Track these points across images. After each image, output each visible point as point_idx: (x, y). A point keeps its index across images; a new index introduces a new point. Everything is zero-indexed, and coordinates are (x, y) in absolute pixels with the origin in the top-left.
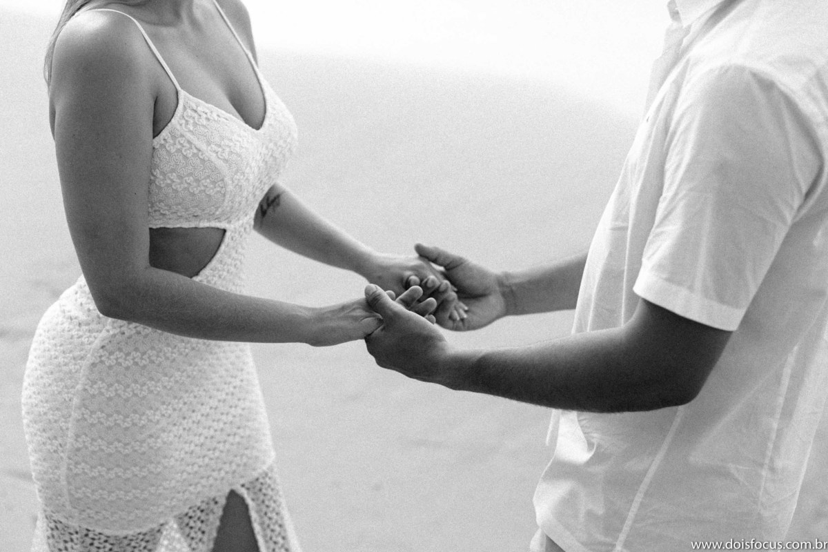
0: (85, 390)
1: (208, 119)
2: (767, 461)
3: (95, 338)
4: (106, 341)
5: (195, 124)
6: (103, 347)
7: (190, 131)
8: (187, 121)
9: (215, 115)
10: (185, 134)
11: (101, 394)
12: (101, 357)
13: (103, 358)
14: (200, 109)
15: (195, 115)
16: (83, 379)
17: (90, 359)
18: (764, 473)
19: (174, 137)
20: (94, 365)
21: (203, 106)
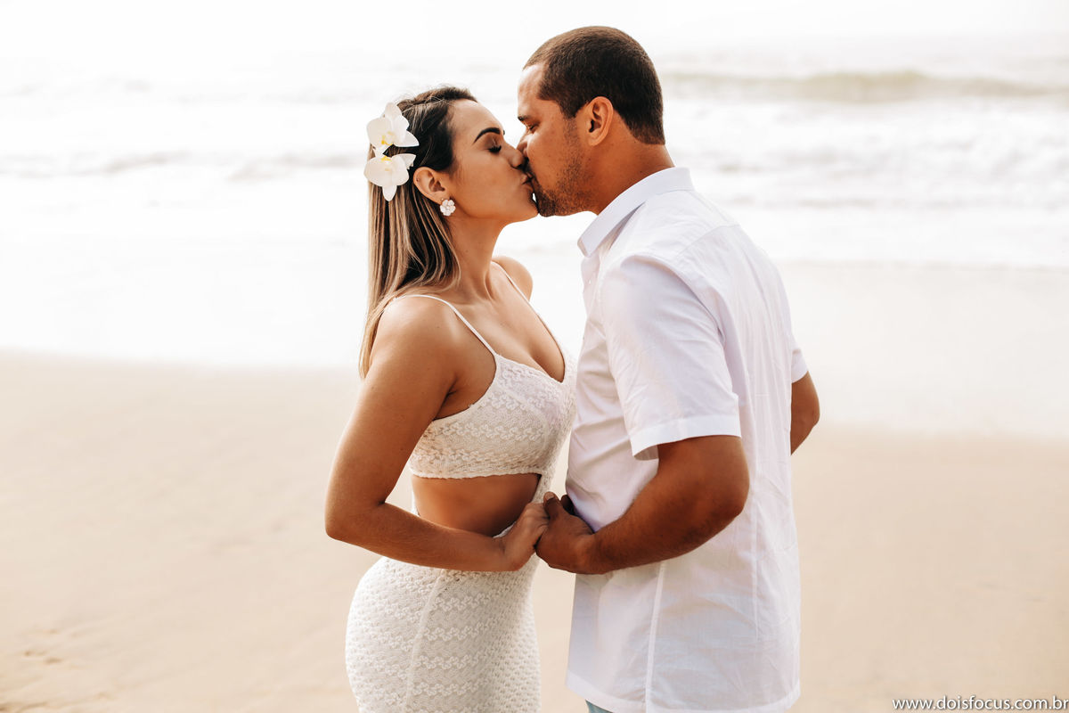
0: (424, 638)
1: (522, 376)
2: (755, 590)
3: (431, 588)
4: (443, 589)
5: (513, 382)
6: (440, 595)
7: (510, 388)
8: (506, 380)
9: (527, 372)
10: (506, 391)
11: (440, 639)
12: (438, 604)
13: (441, 605)
14: (515, 369)
15: (511, 374)
16: (423, 627)
17: (428, 608)
18: (755, 601)
19: (497, 396)
20: (432, 612)
21: (516, 366)
